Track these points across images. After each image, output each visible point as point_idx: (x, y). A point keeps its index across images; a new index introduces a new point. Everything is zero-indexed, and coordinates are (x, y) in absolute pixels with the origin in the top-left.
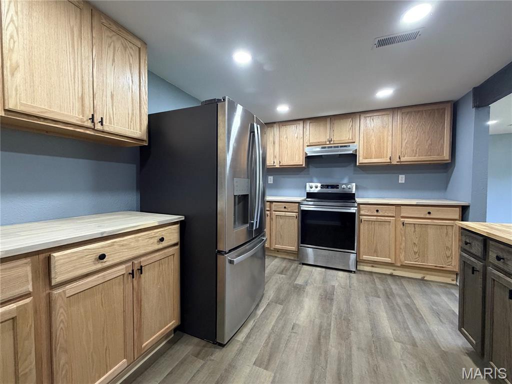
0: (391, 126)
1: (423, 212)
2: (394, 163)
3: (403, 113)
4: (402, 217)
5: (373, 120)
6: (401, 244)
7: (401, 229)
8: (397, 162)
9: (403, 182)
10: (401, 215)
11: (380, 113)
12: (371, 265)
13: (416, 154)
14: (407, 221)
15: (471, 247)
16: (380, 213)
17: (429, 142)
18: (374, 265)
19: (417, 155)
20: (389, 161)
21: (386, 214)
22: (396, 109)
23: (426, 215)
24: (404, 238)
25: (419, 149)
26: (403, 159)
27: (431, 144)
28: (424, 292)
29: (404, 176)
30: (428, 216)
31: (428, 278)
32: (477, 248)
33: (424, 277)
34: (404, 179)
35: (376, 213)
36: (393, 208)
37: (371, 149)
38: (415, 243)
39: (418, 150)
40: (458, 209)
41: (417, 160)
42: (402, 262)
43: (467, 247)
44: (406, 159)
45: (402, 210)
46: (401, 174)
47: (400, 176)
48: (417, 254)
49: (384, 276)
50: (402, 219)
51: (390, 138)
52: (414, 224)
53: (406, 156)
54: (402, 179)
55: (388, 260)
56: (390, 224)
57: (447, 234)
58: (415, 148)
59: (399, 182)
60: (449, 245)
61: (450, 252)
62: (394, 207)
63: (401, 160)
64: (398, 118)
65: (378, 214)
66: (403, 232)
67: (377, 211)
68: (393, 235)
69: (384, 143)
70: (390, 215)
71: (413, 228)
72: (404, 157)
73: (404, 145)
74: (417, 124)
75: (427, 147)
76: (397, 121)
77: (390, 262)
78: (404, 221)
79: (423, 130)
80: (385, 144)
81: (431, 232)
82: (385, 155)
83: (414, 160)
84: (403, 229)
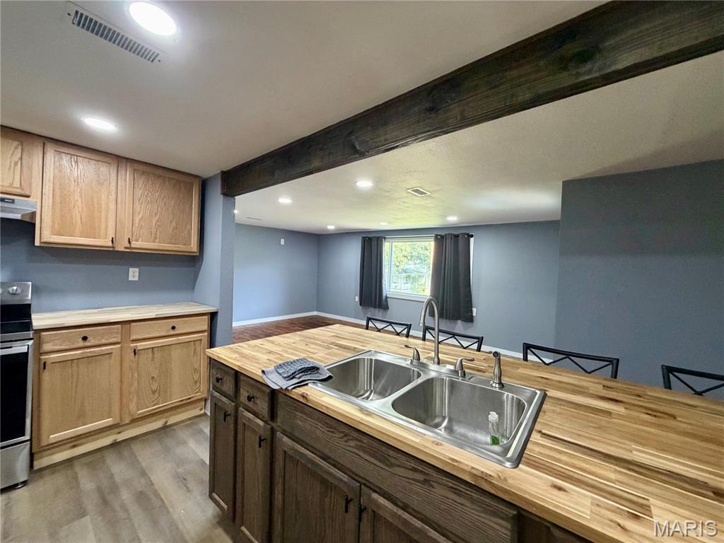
0: (113, 184)
1: (164, 328)
2: (120, 248)
3: (134, 170)
4: (134, 341)
5: (76, 162)
6: (131, 385)
7: (132, 361)
8: (126, 248)
9: (136, 279)
10: (131, 339)
11: (93, 156)
12: (71, 445)
13: (156, 238)
14: (140, 345)
15: (222, 385)
16: (91, 342)
17: (174, 224)
18: (76, 443)
19: (157, 240)
20: (110, 244)
21: (104, 341)
22: (124, 160)
23: (168, 331)
24: (136, 375)
25: (160, 232)
26: (134, 244)
27: (176, 228)
28: (167, 450)
29: (137, 270)
30: (172, 332)
31: (172, 420)
32: (228, 386)
33: (166, 422)
34: (137, 274)
35: (81, 344)
36: (118, 329)
37: (71, 217)
38: (153, 378)
39: (158, 233)
40: (206, 317)
41: (156, 248)
42: (132, 416)
43: (218, 385)
44: (140, 244)
45: (132, 329)
46: (133, 266)
47: (131, 270)
48: (157, 394)
49: (98, 455)
50: (133, 345)
51: (112, 206)
52: (153, 348)
53: (140, 240)
54: (134, 274)
55: (108, 421)
56: (110, 358)
57: (195, 352)
58: (153, 231)
59: (130, 279)
60: (196, 366)
61: (198, 375)
62: (119, 326)
63: (133, 246)
64: (127, 176)
65: (87, 344)
66: (134, 365)
67: (85, 339)
68: (116, 373)
69: (100, 212)
70: (112, 340)
71: (151, 355)
72: (137, 241)
73: (137, 222)
74: (157, 194)
75: (171, 231)
76: (126, 180)
77: (111, 424)
78: (137, 346)
79: (165, 204)
80: (103, 213)
81: (176, 354)
82: (102, 232)
83: (152, 247)
84: (134, 359)
